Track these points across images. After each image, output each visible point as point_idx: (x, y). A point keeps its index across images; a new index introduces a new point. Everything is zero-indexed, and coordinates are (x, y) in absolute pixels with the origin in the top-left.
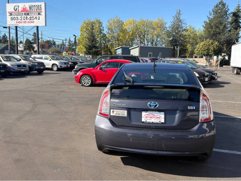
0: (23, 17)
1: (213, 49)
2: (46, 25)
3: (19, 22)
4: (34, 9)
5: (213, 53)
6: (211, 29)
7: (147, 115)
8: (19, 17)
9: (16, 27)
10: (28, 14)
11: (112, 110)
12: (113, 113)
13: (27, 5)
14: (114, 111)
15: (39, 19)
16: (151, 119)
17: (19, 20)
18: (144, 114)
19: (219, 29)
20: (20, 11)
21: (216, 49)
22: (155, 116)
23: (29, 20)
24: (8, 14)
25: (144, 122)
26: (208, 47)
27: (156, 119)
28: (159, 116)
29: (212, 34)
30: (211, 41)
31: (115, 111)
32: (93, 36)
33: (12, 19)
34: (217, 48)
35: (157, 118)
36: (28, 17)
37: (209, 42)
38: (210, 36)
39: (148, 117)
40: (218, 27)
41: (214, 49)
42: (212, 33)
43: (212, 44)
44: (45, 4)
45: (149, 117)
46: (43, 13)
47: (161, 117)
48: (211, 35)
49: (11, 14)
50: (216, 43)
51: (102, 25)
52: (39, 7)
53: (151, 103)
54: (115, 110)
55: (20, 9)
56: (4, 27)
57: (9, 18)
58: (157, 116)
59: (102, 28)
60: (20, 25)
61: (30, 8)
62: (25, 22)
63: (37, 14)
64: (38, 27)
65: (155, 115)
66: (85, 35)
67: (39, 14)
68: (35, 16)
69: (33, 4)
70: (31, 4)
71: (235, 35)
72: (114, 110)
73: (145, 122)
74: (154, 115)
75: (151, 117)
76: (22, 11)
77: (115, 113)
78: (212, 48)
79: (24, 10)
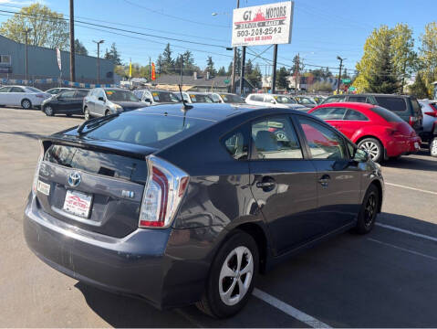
0: (255, 29)
2: (290, 42)
3: (249, 39)
4: (274, 14)
8: (250, 30)
9: (244, 48)
10: (264, 25)
12: (39, 187)
13: (263, 9)
15: (280, 32)
17: (249, 36)
20: (252, 19)
23: (263, 35)
24: (234, 27)
32: (387, 59)
33: (240, 34)
36: (264, 29)
44: (293, 3)
46: (287, 21)
49: (238, 27)
51: (410, 37)
52: (282, 10)
55: (253, 17)
56: (228, 49)
57: (235, 32)
59: (409, 41)
60: (250, 43)
61: (268, 13)
62: (258, 39)
63: (278, 22)
64: (277, 45)
66: (373, 56)
67: (281, 23)
68: (274, 27)
69: (273, 6)
70: (268, 6)
75: (75, 203)
76: (255, 20)
79: (259, 17)
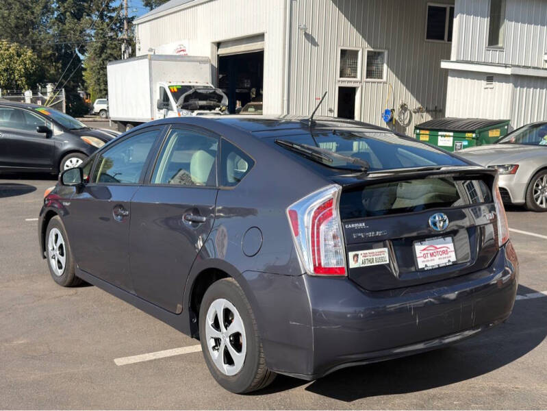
1: (23, 70)
5: (24, 83)
6: (7, 11)
7: (424, 250)
11: (351, 254)
12: (357, 261)
14: (357, 255)
16: (432, 258)
18: (419, 248)
19: (33, 13)
21: (31, 71)
22: (439, 250)
25: (424, 268)
26: (9, 64)
27: (442, 257)
28: (445, 249)
29: (13, 25)
30: (14, 45)
31: (360, 256)
34: (33, 66)
35: (444, 252)
37: (8, 50)
38: (5, 30)
39: (427, 254)
40: (27, 8)
41: (26, 69)
42: (13, 22)
43: (19, 56)
45: (429, 255)
47: (449, 250)
48: (11, 28)
50: (29, 53)
53: (435, 218)
54: (359, 253)
58: (442, 250)
65: (438, 246)
71: (78, 34)
72: (357, 252)
73: (426, 269)
74: (436, 248)
75: (432, 255)
77: (361, 259)
78: (19, 67)
